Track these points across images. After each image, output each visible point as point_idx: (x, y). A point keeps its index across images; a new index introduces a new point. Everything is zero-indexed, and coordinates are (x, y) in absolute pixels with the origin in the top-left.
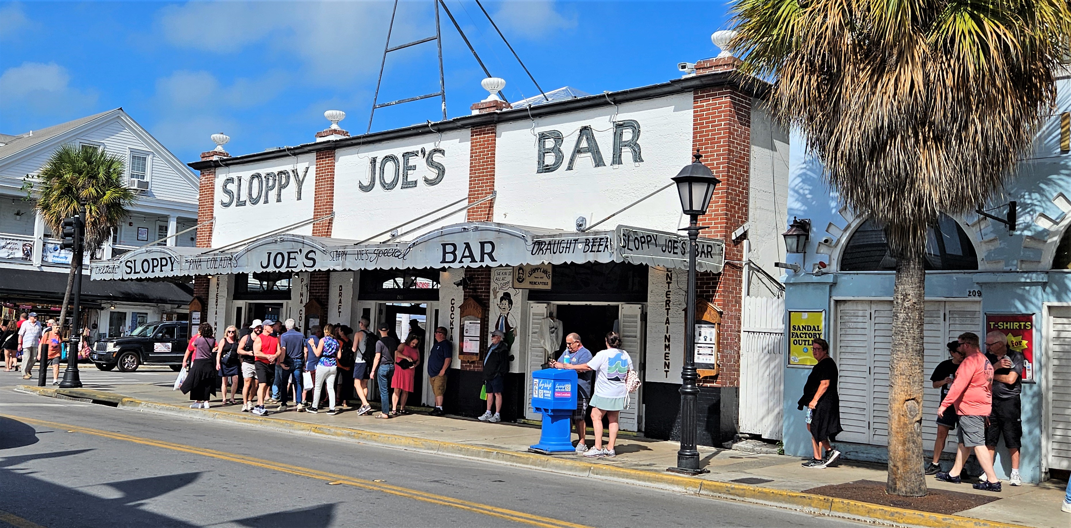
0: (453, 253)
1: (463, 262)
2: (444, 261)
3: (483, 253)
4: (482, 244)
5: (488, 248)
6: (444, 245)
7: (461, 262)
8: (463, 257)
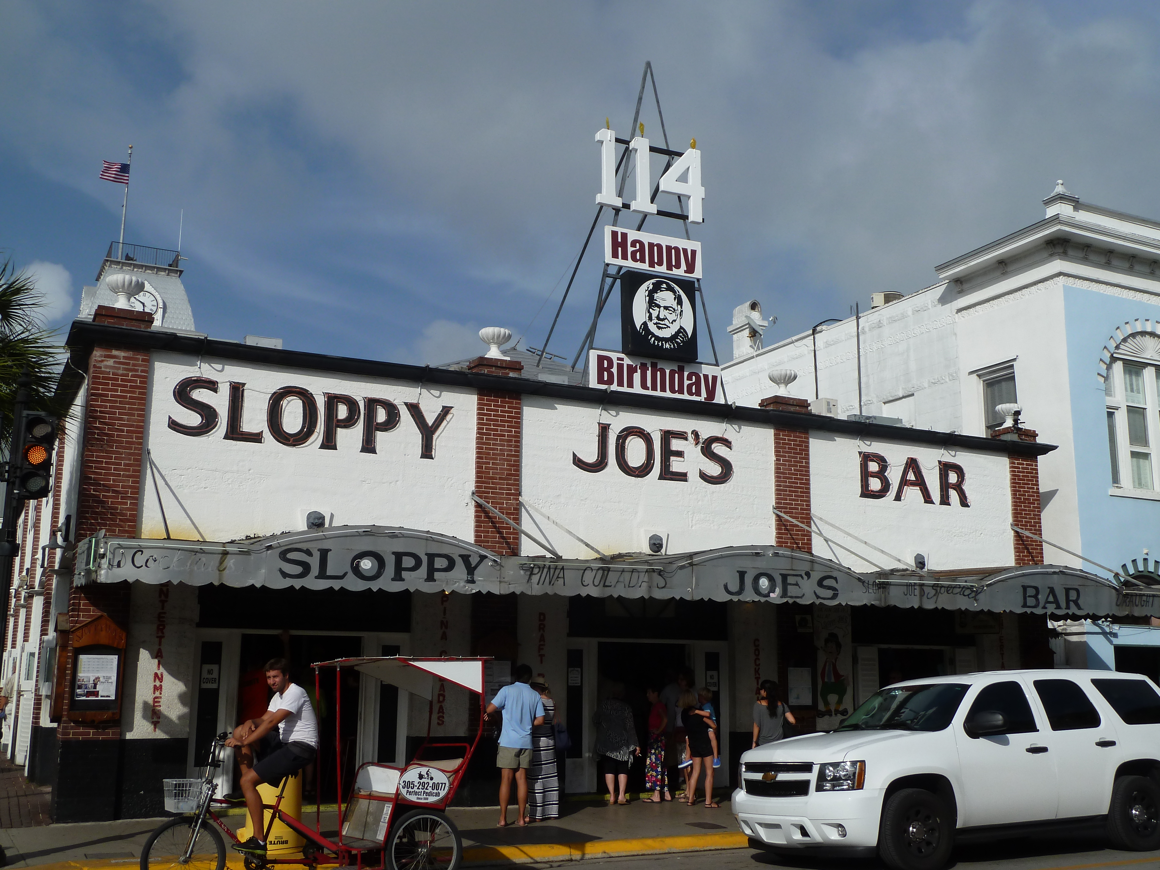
0: (1036, 597)
1: (1046, 608)
2: (1025, 605)
3: (1068, 601)
4: (1067, 590)
5: (1073, 595)
6: (1025, 588)
7: (1044, 607)
8: (1047, 602)
